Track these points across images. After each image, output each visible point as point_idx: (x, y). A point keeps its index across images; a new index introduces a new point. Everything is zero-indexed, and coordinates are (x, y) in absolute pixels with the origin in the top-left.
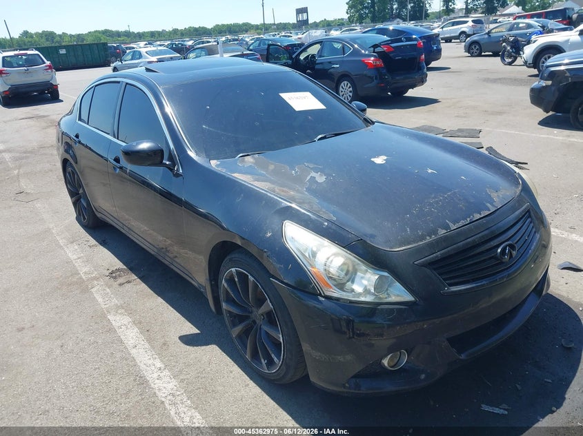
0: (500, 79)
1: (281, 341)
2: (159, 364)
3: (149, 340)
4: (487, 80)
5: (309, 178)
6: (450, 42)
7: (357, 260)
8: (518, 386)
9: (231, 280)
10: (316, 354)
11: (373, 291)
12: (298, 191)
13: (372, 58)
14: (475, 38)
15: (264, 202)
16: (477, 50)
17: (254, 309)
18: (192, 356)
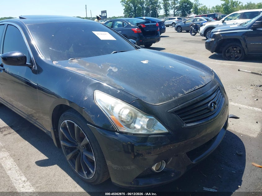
0: (191, 41)
1: (95, 160)
2: (24, 178)
3: (19, 165)
4: (185, 41)
5: (108, 69)
6: (168, 27)
7: (137, 111)
8: (220, 176)
9: (65, 128)
10: (115, 167)
11: (146, 127)
12: (102, 75)
13: (136, 28)
14: (179, 24)
15: (83, 81)
16: (180, 29)
17: (78, 143)
18: (44, 172)
